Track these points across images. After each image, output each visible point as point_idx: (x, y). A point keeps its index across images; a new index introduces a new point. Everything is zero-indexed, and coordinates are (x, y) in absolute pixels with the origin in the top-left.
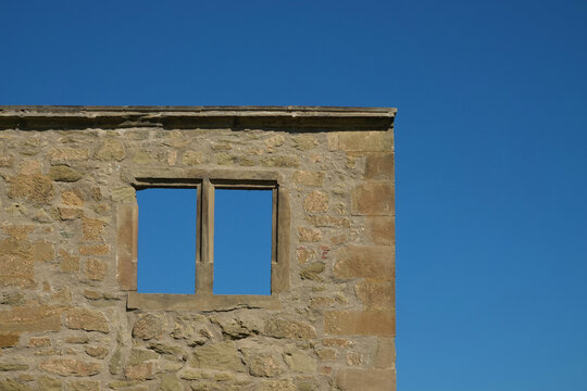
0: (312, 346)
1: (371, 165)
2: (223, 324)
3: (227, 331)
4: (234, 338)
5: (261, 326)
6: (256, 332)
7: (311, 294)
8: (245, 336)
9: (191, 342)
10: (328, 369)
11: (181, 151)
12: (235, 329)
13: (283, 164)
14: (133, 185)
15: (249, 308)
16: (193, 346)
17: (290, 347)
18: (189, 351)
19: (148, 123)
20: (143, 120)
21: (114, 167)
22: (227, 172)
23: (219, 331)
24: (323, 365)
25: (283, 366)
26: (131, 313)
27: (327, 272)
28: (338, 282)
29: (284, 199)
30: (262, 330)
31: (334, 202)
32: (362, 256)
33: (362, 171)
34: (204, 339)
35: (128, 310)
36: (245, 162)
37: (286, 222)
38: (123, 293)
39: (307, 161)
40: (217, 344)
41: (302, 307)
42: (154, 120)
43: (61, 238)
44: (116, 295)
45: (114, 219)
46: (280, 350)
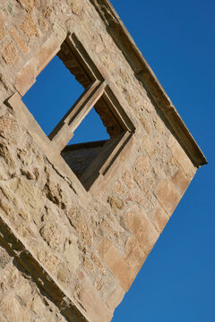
0: (84, 250)
1: (178, 177)
2: (50, 178)
3: (50, 186)
5: (69, 205)
6: (63, 207)
7: (105, 216)
8: (56, 202)
9: (25, 169)
10: (82, 276)
12: (55, 193)
13: (143, 124)
14: (69, 34)
15: (71, 186)
16: (23, 173)
17: (74, 238)
18: (18, 173)
21: (67, 10)
22: (118, 92)
23: (45, 181)
24: (82, 270)
25: (61, 246)
27: (122, 212)
28: (122, 224)
29: (132, 143)
30: (68, 209)
31: (150, 174)
32: (143, 223)
33: (173, 174)
34: (34, 177)
35: (6, 103)
36: (128, 98)
37: (124, 158)
38: (12, 88)
39: (154, 137)
41: (96, 219)
43: (6, 8)
44: (8, 84)
46: (68, 235)
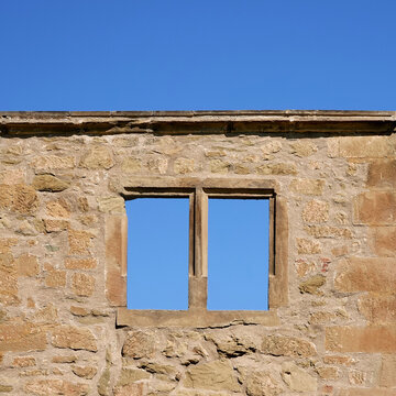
0: (312, 364)
1: (374, 172)
2: (218, 342)
3: (222, 348)
4: (230, 356)
5: (258, 344)
6: (254, 350)
7: (311, 309)
8: (242, 354)
9: (185, 360)
10: (329, 388)
11: (172, 158)
12: (230, 347)
13: (281, 172)
14: (122, 195)
15: (246, 324)
16: (187, 365)
17: (289, 365)
18: (182, 370)
19: (137, 129)
20: (133, 126)
21: (102, 175)
22: (221, 180)
23: (214, 348)
24: (324, 384)
25: (281, 385)
26: (121, 330)
27: (328, 285)
28: (338, 295)
29: (282, 208)
30: (259, 348)
31: (334, 211)
32: (365, 269)
33: (364, 178)
34: (198, 357)
35: (117, 327)
36: (240, 169)
37: (284, 233)
38: (112, 310)
39: (306, 168)
40: (211, 361)
41: (301, 322)
42: (144, 126)
43: (46, 251)
44: (104, 312)
45: (102, 231)
46: (279, 369)
